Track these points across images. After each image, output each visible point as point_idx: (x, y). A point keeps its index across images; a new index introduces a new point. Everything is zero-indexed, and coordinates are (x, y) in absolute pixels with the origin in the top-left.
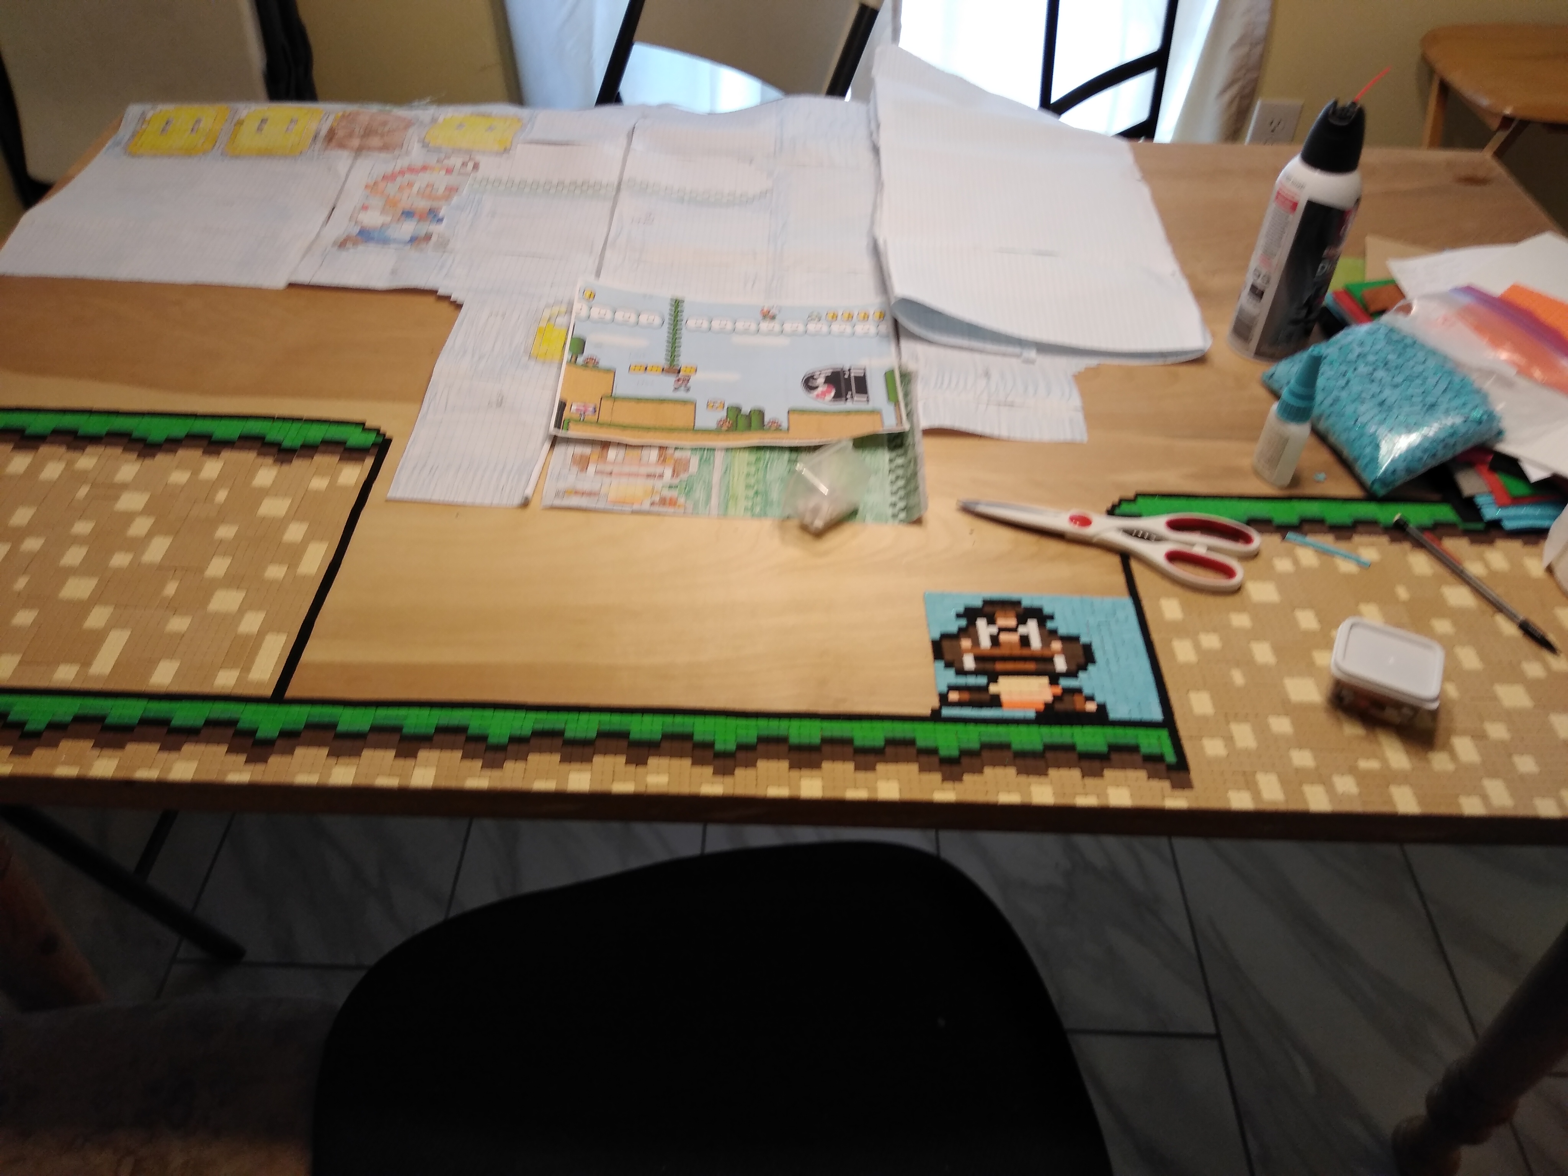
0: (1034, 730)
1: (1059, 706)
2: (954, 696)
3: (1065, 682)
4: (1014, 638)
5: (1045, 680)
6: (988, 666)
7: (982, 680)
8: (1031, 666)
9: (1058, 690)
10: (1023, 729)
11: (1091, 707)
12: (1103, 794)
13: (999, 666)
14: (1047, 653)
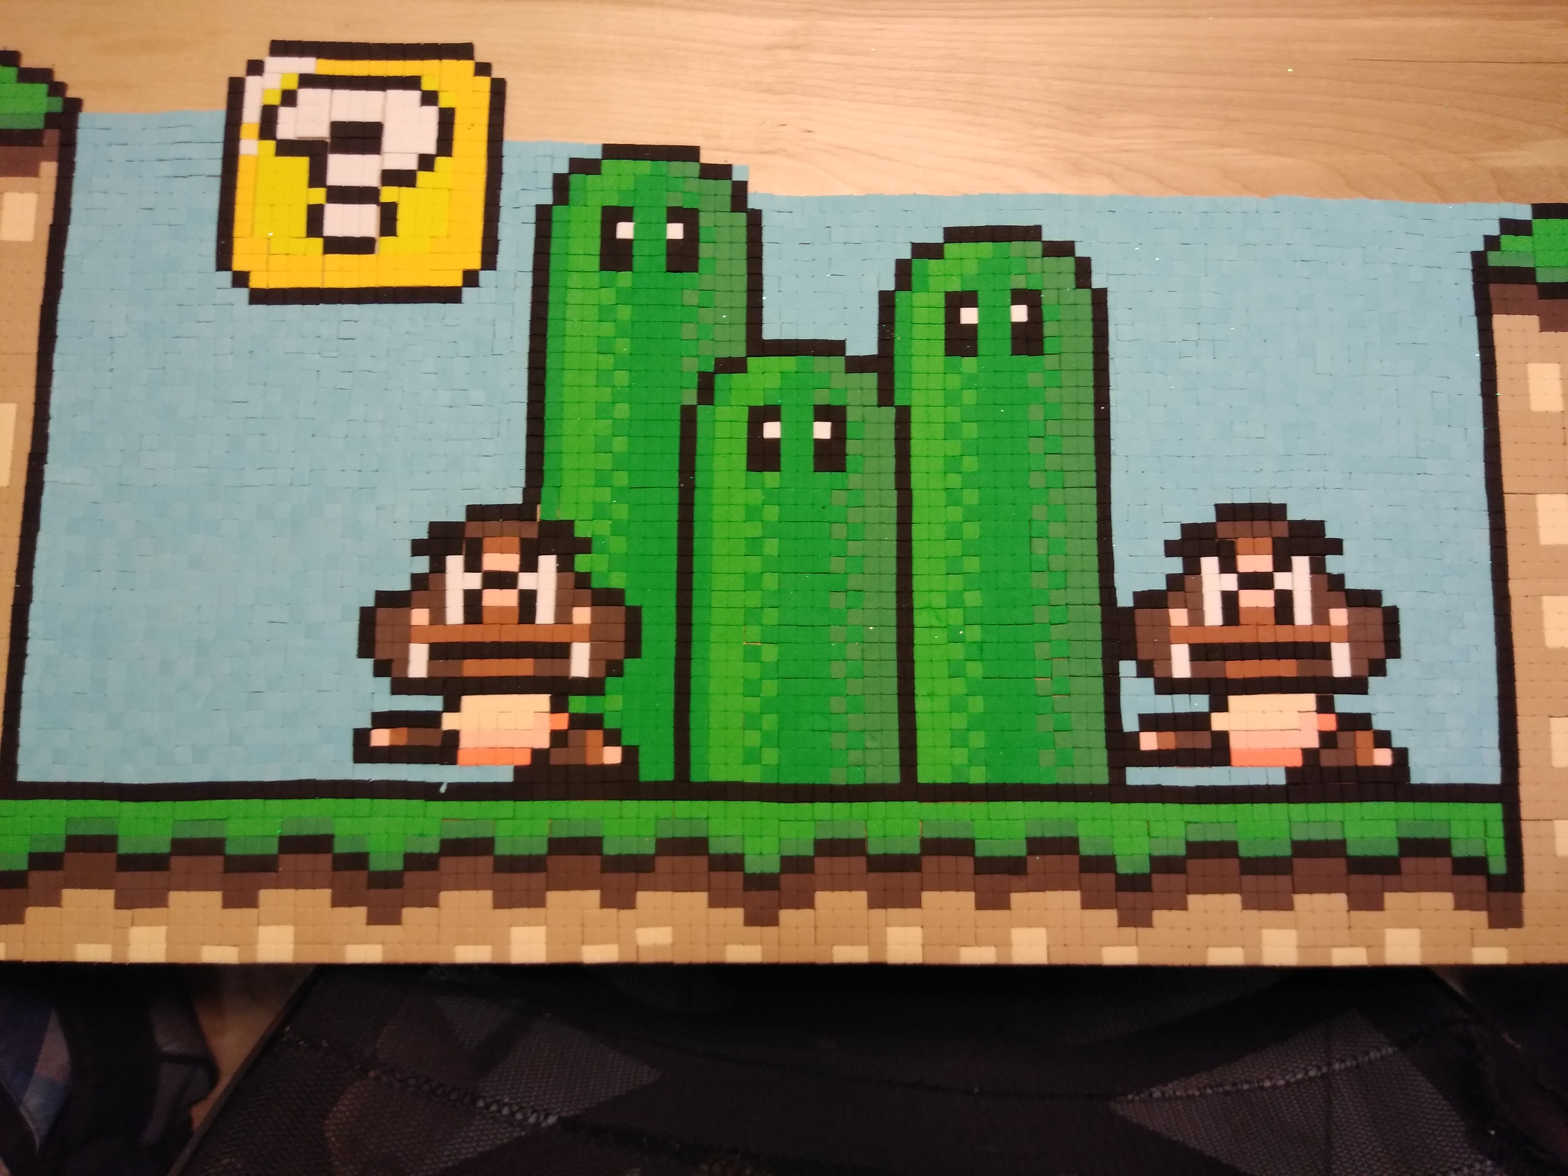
0: (1280, 810)
1: (1328, 759)
2: (1149, 741)
3: (1345, 703)
4: (1264, 599)
5: (1309, 700)
6: (1212, 669)
7: (1199, 703)
8: (1287, 668)
9: (1329, 723)
10: (1261, 810)
11: (1383, 758)
12: (1376, 944)
13: (1235, 669)
14: (1320, 637)
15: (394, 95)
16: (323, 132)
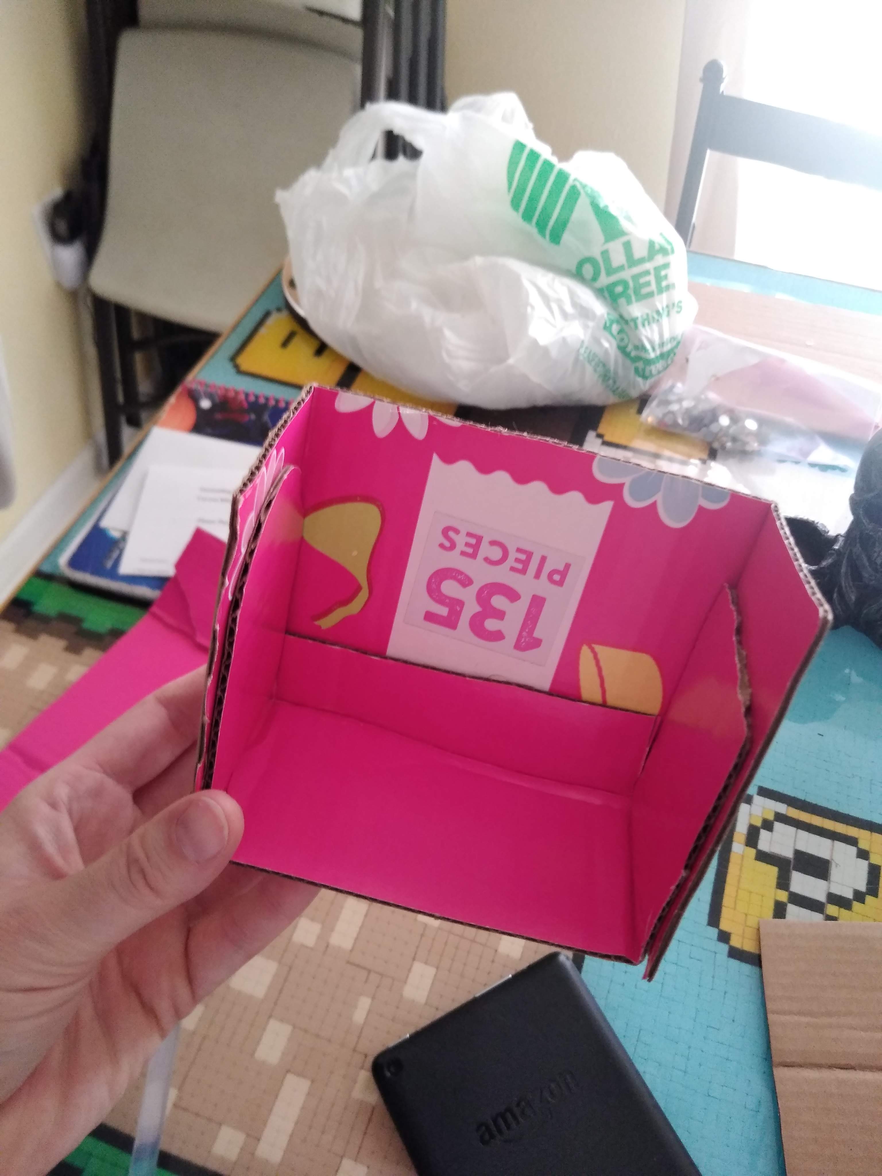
15: (840, 846)
16: (789, 854)
